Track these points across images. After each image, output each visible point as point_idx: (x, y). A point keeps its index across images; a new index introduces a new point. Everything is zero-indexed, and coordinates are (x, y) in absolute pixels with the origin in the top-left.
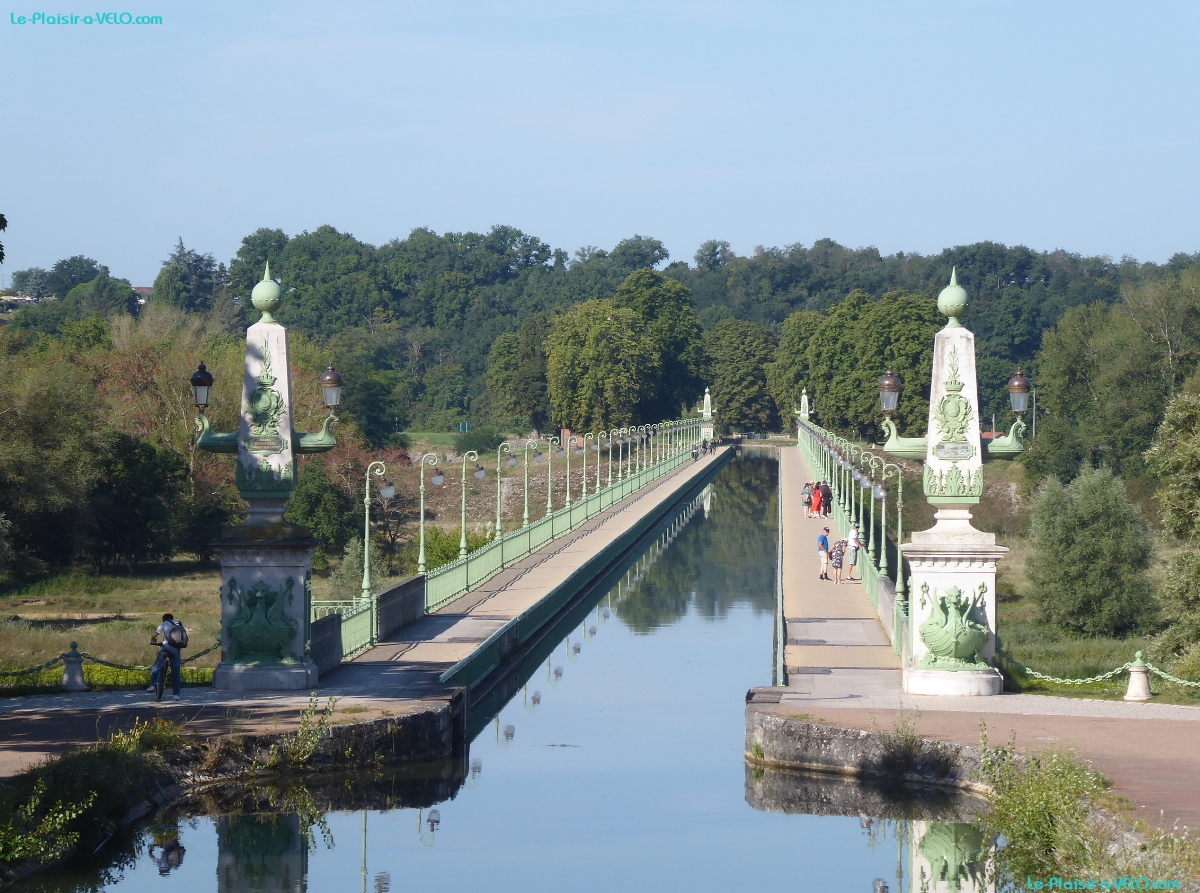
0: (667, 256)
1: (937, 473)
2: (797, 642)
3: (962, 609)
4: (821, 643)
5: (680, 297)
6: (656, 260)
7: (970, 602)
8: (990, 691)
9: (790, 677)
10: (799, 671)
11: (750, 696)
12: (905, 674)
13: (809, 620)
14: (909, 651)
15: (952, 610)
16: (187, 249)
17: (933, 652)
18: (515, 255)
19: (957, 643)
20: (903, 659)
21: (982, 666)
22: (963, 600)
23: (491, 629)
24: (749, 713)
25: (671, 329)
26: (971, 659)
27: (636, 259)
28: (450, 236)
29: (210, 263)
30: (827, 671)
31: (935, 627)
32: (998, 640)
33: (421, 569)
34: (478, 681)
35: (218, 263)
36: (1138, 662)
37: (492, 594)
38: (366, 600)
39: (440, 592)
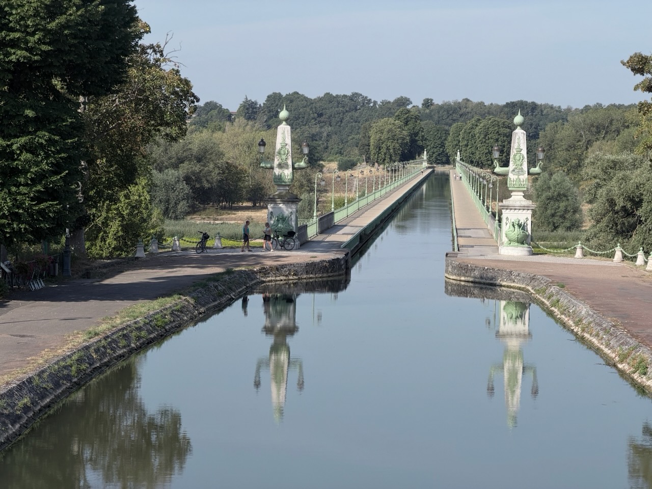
0: (412, 103)
1: (512, 179)
2: (461, 236)
3: (520, 226)
4: (470, 237)
5: (416, 118)
6: (408, 104)
7: (523, 224)
8: (529, 254)
9: (460, 249)
10: (463, 246)
11: (447, 254)
12: (500, 248)
13: (465, 229)
14: (501, 240)
15: (516, 227)
16: (249, 99)
17: (509, 241)
18: (359, 102)
19: (518, 238)
20: (499, 243)
21: (526, 245)
22: (520, 223)
23: (357, 231)
24: (446, 260)
25: (414, 128)
26: (522, 243)
27: (401, 104)
28: (337, 96)
29: (256, 103)
30: (472, 246)
31: (510, 232)
32: (531, 237)
33: (333, 209)
34: (353, 248)
35: (259, 104)
36: (580, 245)
37: (355, 218)
38: (315, 219)
39: (338, 217)
